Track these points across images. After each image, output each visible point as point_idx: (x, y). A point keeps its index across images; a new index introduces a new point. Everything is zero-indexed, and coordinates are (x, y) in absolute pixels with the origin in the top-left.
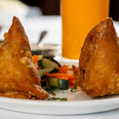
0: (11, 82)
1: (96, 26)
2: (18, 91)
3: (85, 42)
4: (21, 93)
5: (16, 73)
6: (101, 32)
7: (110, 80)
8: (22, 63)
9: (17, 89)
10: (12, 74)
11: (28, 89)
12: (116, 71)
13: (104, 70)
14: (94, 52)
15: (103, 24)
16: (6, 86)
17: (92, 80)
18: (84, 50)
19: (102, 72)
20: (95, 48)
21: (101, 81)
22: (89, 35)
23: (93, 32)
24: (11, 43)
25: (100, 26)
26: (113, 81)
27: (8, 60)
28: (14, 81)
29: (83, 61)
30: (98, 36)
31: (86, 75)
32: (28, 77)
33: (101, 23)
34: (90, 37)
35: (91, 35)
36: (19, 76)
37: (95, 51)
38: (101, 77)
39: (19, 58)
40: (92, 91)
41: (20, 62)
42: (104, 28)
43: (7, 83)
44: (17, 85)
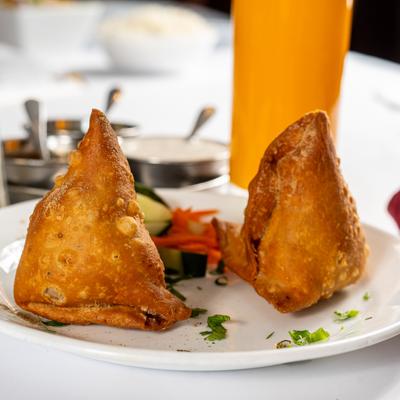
0: (97, 284)
1: (287, 130)
2: (113, 305)
3: (260, 171)
4: (121, 307)
5: (109, 260)
6: (304, 147)
7: (327, 268)
8: (121, 234)
9: (111, 299)
10: (99, 264)
11: (139, 301)
12: (339, 244)
13: (312, 243)
14: (286, 198)
15: (304, 126)
16: (83, 294)
17: (283, 268)
18: (259, 190)
19: (308, 248)
20: (288, 188)
21: (306, 272)
22: (268, 152)
23: (280, 145)
24: (89, 181)
25: (297, 131)
26: (333, 269)
27: (88, 228)
28: (106, 282)
29: (255, 219)
30: (295, 158)
31: (266, 253)
32: (140, 270)
33: (299, 122)
34: (270, 159)
35: (276, 152)
36: (118, 268)
37: (290, 196)
38: (305, 261)
39: (114, 221)
40: (288, 298)
41: (117, 230)
42: (309, 138)
43: (87, 288)
44: (111, 291)
